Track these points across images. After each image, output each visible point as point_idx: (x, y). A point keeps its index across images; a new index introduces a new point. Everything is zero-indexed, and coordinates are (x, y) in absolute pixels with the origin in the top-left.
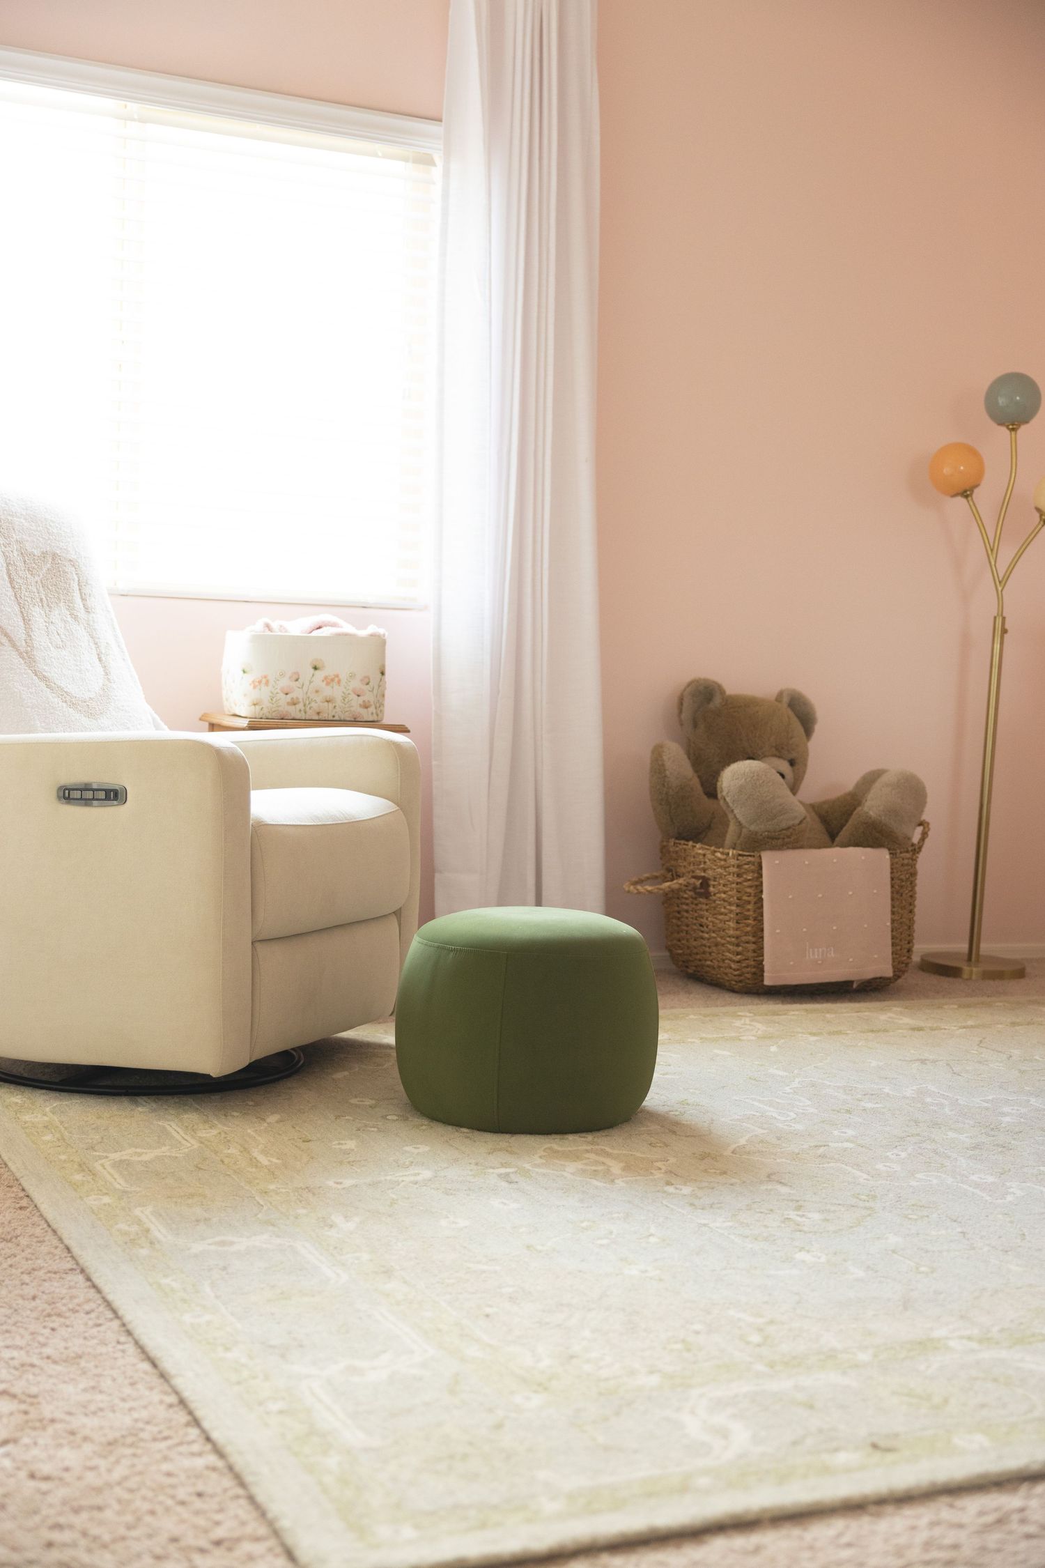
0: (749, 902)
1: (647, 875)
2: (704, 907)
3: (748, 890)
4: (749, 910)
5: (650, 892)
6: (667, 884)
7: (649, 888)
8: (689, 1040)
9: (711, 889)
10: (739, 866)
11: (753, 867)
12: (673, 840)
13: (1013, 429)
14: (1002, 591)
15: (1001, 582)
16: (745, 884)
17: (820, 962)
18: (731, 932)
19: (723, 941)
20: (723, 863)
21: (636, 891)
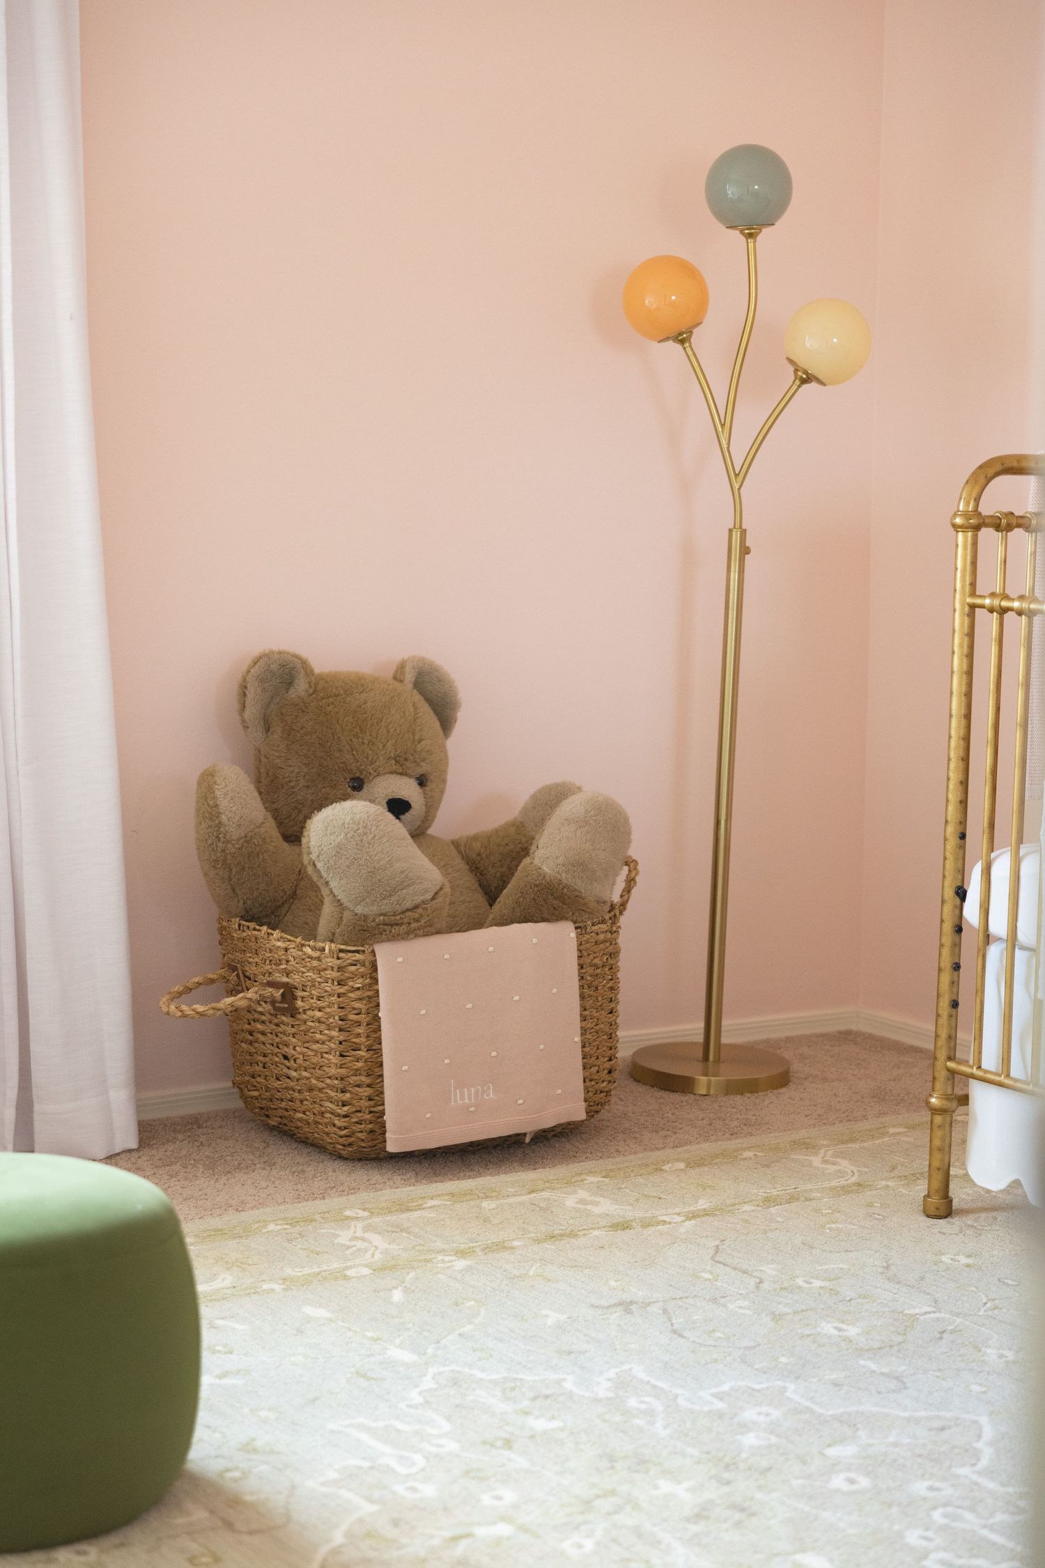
0: (359, 1024)
1: (196, 980)
2: (290, 1030)
3: (357, 1005)
4: (359, 1035)
5: (201, 1014)
6: (229, 1000)
7: (200, 1008)
8: (265, 1286)
9: (299, 1003)
10: (340, 969)
11: (362, 969)
12: (238, 919)
13: (750, 236)
14: (739, 489)
15: (737, 476)
16: (352, 995)
17: (472, 1109)
18: (333, 1071)
19: (321, 1085)
20: (315, 963)
21: (179, 1014)
